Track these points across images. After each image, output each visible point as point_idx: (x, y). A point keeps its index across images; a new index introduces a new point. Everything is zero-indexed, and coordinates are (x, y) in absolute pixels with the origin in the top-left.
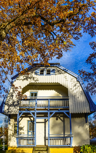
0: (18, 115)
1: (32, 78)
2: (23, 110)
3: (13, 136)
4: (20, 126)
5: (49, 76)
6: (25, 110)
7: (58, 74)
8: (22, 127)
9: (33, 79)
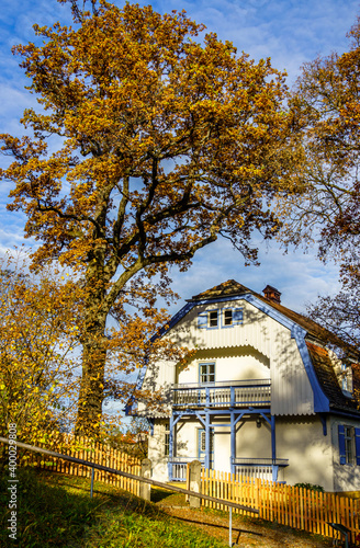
0: (171, 420)
1: (191, 341)
2: (179, 410)
3: (159, 461)
4: (178, 441)
5: (228, 329)
6: (184, 410)
7: (249, 323)
8: (184, 442)
9: (194, 342)
